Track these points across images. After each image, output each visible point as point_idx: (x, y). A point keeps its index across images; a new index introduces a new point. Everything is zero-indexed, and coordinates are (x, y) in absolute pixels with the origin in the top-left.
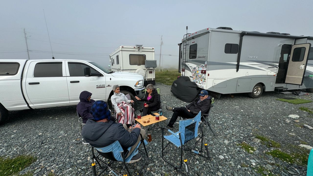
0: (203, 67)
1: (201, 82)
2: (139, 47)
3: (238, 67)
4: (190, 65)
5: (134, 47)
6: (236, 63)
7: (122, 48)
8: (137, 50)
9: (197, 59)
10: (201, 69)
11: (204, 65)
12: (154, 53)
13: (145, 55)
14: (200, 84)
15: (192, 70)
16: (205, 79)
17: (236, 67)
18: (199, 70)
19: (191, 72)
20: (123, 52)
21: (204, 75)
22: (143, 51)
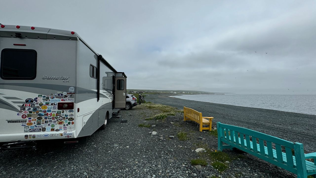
1: (57, 127)
6: (96, 91)
9: (38, 80)
11: (65, 93)
14: (57, 130)
15: (16, 106)
18: (47, 104)
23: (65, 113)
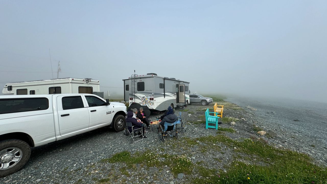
0: (150, 96)
1: (150, 105)
2: (88, 80)
3: (164, 95)
4: (138, 95)
5: (83, 80)
6: (164, 93)
7: (72, 80)
8: (85, 82)
9: (145, 91)
10: (150, 97)
11: (151, 95)
12: (99, 85)
13: (92, 87)
14: (150, 106)
15: (141, 98)
16: (153, 103)
17: (163, 95)
18: (147, 98)
19: (141, 100)
20: (73, 84)
21: (152, 101)
22: (90, 84)
23: (151, 101)
